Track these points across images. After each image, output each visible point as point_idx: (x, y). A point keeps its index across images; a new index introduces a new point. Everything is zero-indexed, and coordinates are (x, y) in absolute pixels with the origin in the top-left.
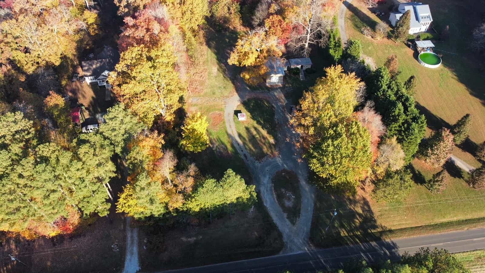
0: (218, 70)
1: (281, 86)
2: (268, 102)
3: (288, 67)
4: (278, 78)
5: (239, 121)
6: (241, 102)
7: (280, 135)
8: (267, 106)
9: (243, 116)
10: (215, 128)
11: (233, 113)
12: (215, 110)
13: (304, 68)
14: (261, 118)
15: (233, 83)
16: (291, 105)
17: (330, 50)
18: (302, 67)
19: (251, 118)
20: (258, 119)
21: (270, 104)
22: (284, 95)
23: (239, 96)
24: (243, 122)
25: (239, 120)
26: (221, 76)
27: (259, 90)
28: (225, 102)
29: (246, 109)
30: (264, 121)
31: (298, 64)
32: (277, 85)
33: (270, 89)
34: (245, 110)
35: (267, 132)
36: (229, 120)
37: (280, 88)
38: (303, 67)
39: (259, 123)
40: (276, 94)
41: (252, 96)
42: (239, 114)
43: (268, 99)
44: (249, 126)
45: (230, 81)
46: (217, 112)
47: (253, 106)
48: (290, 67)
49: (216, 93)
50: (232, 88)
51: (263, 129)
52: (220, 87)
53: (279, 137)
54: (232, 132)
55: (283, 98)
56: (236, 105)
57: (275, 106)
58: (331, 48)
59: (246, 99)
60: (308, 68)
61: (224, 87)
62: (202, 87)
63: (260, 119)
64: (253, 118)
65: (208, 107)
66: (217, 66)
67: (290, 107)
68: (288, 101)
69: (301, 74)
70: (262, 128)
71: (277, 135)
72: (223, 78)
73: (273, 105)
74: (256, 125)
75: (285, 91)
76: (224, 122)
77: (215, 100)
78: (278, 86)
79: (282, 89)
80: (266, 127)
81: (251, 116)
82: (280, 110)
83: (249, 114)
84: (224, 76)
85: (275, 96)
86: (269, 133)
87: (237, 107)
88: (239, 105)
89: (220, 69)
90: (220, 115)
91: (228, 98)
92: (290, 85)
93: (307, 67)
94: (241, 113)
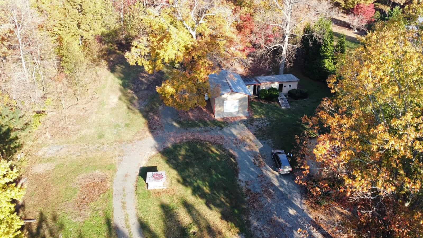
0: (120, 99)
1: (246, 118)
2: (220, 147)
3: (255, 87)
4: (236, 103)
5: (149, 191)
6: (158, 150)
7: (256, 224)
8: (216, 154)
9: (161, 177)
10: (83, 212)
11: (138, 174)
12: (95, 167)
13: (286, 90)
14: (204, 180)
15: (146, 116)
16: (275, 149)
17: (326, 61)
18: (281, 86)
19: (179, 181)
20: (195, 184)
21: (224, 150)
22: (254, 134)
23: (155, 140)
24: (158, 193)
25: (149, 188)
26: (123, 107)
27: (199, 126)
28: (123, 151)
29: (168, 162)
30: (212, 187)
31: (272, 82)
32: (236, 117)
33: (223, 125)
34: (167, 166)
35: (220, 215)
36: (124, 190)
37: (243, 121)
38: (283, 88)
39: (197, 191)
40: (235, 132)
41: (184, 138)
42: (149, 174)
43: (219, 142)
44: (174, 203)
45: (140, 115)
46: (97, 172)
47: (185, 157)
48: (259, 87)
49: (107, 135)
50: (143, 125)
51: (210, 208)
52: (116, 126)
53: (256, 228)
54: (127, 220)
55: (252, 137)
56: (147, 157)
57: (236, 155)
58: (326, 57)
59: (169, 145)
60: (293, 90)
61: (127, 125)
62: (78, 127)
63: (200, 182)
64: (185, 182)
65: (80, 162)
66: (120, 94)
67: (272, 154)
68: (263, 143)
69: (282, 99)
70: (207, 204)
71: (249, 224)
72: (127, 110)
73: (231, 151)
74: (192, 199)
75: (254, 126)
76: (109, 196)
77: (99, 149)
78: (239, 119)
79: (249, 123)
80: (218, 202)
81: (179, 178)
82: (249, 161)
83: (174, 173)
84: (129, 108)
85: (233, 135)
86: (225, 217)
87: (149, 160)
88: (154, 156)
89: (124, 98)
90: (104, 180)
91: (131, 144)
92: (263, 117)
93: (291, 88)
94: (157, 171)
